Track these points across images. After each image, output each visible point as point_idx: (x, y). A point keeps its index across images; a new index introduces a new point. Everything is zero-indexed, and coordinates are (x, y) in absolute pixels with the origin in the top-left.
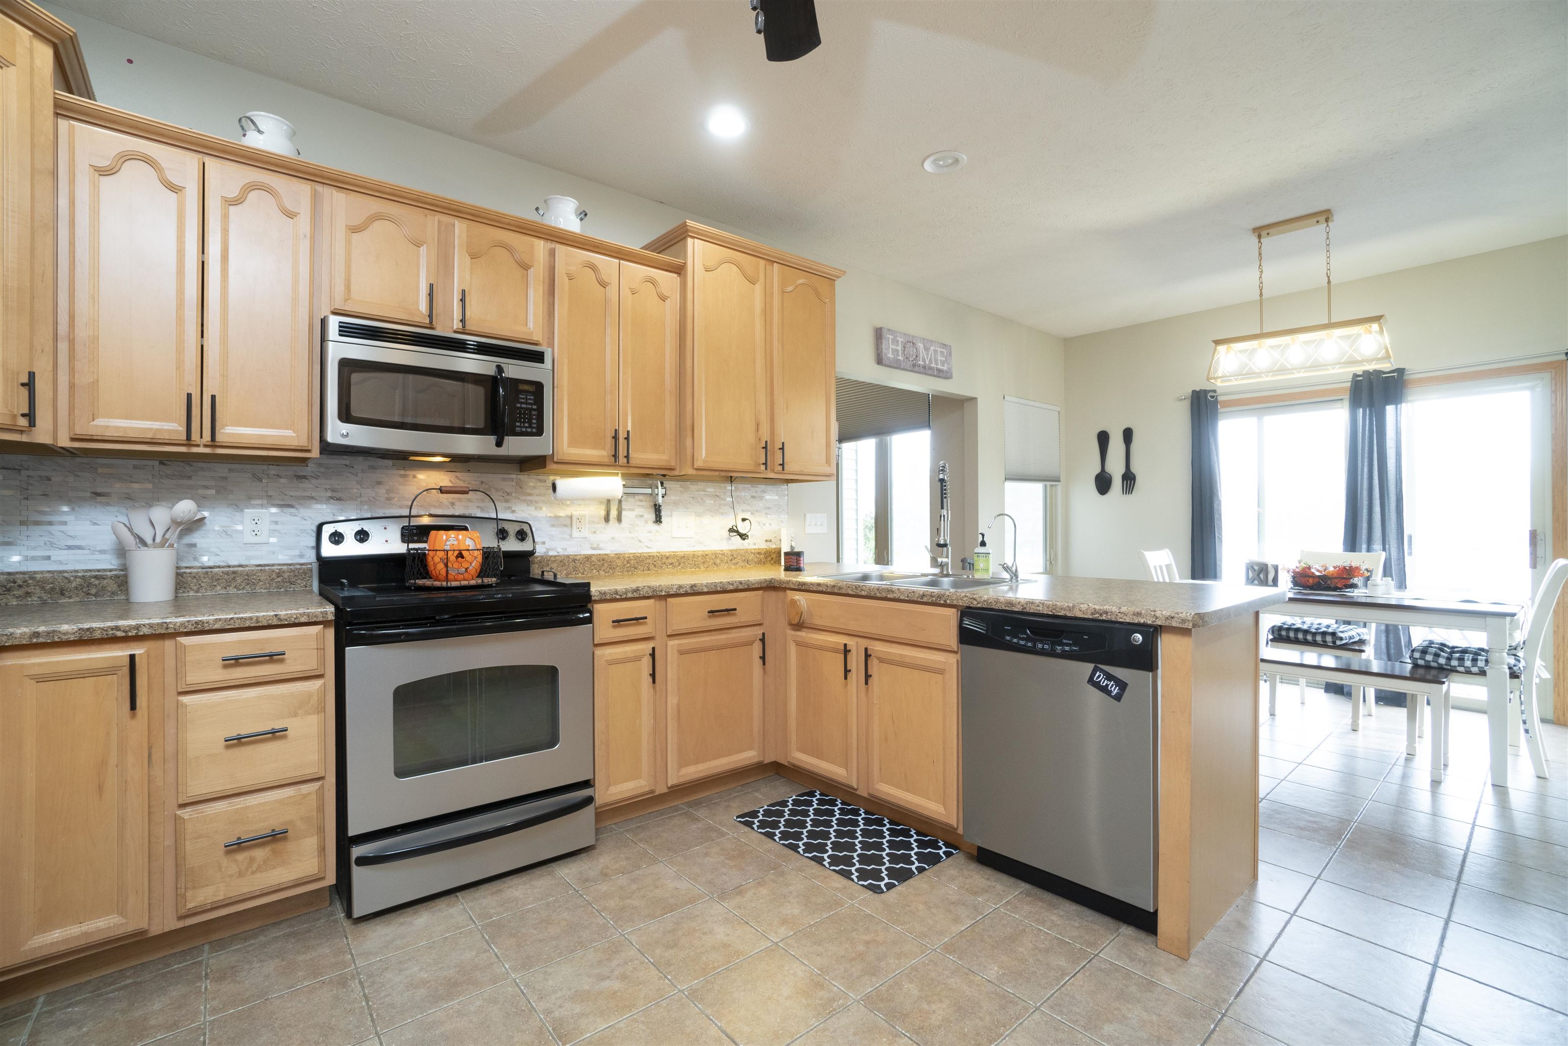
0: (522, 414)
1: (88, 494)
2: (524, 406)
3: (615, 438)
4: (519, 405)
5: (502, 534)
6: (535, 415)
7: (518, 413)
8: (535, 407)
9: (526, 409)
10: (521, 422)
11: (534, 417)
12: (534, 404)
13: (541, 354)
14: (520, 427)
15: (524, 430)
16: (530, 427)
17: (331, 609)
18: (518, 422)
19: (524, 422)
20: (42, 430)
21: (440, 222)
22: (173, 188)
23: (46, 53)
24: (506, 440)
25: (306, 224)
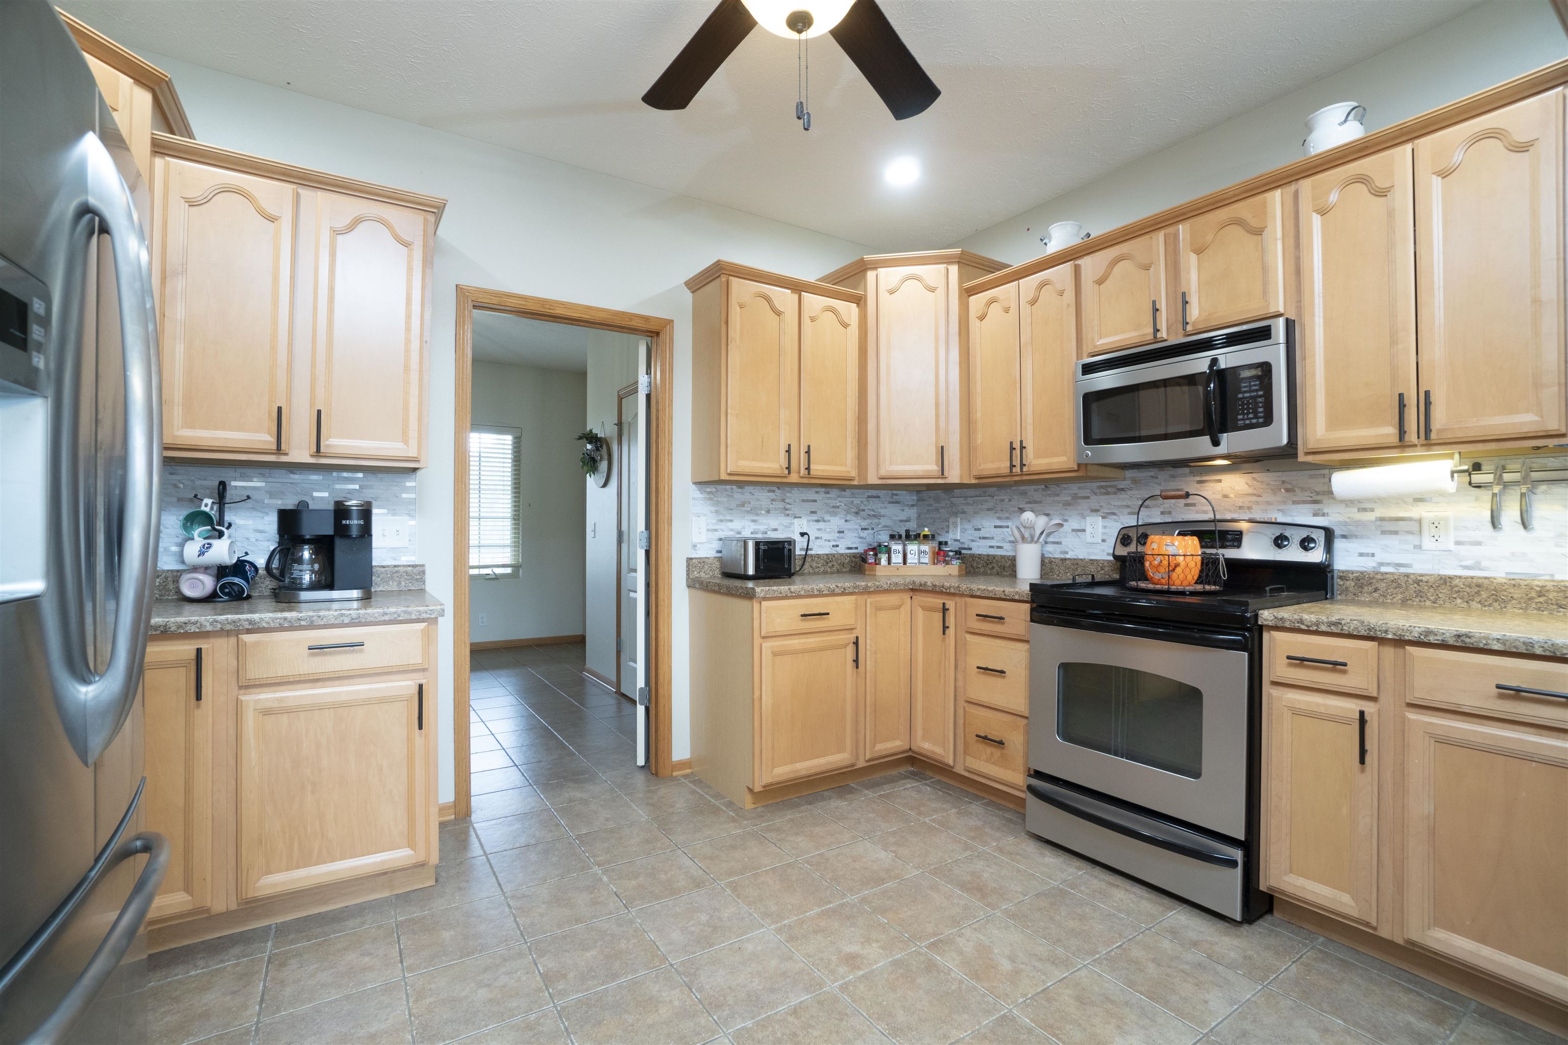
0: (1245, 404)
1: (1017, 509)
2: (1247, 395)
4: (1240, 396)
5: (1280, 542)
6: (1261, 402)
7: (1240, 405)
8: (1261, 393)
9: (1251, 397)
10: (1243, 414)
11: (1261, 405)
12: (1259, 390)
13: (1267, 328)
14: (1243, 419)
15: (1247, 422)
16: (1256, 417)
18: (1240, 414)
19: (1248, 413)
20: (954, 476)
21: (1165, 235)
22: (1007, 310)
23: (954, 269)
24: (1224, 437)
25: (1070, 296)
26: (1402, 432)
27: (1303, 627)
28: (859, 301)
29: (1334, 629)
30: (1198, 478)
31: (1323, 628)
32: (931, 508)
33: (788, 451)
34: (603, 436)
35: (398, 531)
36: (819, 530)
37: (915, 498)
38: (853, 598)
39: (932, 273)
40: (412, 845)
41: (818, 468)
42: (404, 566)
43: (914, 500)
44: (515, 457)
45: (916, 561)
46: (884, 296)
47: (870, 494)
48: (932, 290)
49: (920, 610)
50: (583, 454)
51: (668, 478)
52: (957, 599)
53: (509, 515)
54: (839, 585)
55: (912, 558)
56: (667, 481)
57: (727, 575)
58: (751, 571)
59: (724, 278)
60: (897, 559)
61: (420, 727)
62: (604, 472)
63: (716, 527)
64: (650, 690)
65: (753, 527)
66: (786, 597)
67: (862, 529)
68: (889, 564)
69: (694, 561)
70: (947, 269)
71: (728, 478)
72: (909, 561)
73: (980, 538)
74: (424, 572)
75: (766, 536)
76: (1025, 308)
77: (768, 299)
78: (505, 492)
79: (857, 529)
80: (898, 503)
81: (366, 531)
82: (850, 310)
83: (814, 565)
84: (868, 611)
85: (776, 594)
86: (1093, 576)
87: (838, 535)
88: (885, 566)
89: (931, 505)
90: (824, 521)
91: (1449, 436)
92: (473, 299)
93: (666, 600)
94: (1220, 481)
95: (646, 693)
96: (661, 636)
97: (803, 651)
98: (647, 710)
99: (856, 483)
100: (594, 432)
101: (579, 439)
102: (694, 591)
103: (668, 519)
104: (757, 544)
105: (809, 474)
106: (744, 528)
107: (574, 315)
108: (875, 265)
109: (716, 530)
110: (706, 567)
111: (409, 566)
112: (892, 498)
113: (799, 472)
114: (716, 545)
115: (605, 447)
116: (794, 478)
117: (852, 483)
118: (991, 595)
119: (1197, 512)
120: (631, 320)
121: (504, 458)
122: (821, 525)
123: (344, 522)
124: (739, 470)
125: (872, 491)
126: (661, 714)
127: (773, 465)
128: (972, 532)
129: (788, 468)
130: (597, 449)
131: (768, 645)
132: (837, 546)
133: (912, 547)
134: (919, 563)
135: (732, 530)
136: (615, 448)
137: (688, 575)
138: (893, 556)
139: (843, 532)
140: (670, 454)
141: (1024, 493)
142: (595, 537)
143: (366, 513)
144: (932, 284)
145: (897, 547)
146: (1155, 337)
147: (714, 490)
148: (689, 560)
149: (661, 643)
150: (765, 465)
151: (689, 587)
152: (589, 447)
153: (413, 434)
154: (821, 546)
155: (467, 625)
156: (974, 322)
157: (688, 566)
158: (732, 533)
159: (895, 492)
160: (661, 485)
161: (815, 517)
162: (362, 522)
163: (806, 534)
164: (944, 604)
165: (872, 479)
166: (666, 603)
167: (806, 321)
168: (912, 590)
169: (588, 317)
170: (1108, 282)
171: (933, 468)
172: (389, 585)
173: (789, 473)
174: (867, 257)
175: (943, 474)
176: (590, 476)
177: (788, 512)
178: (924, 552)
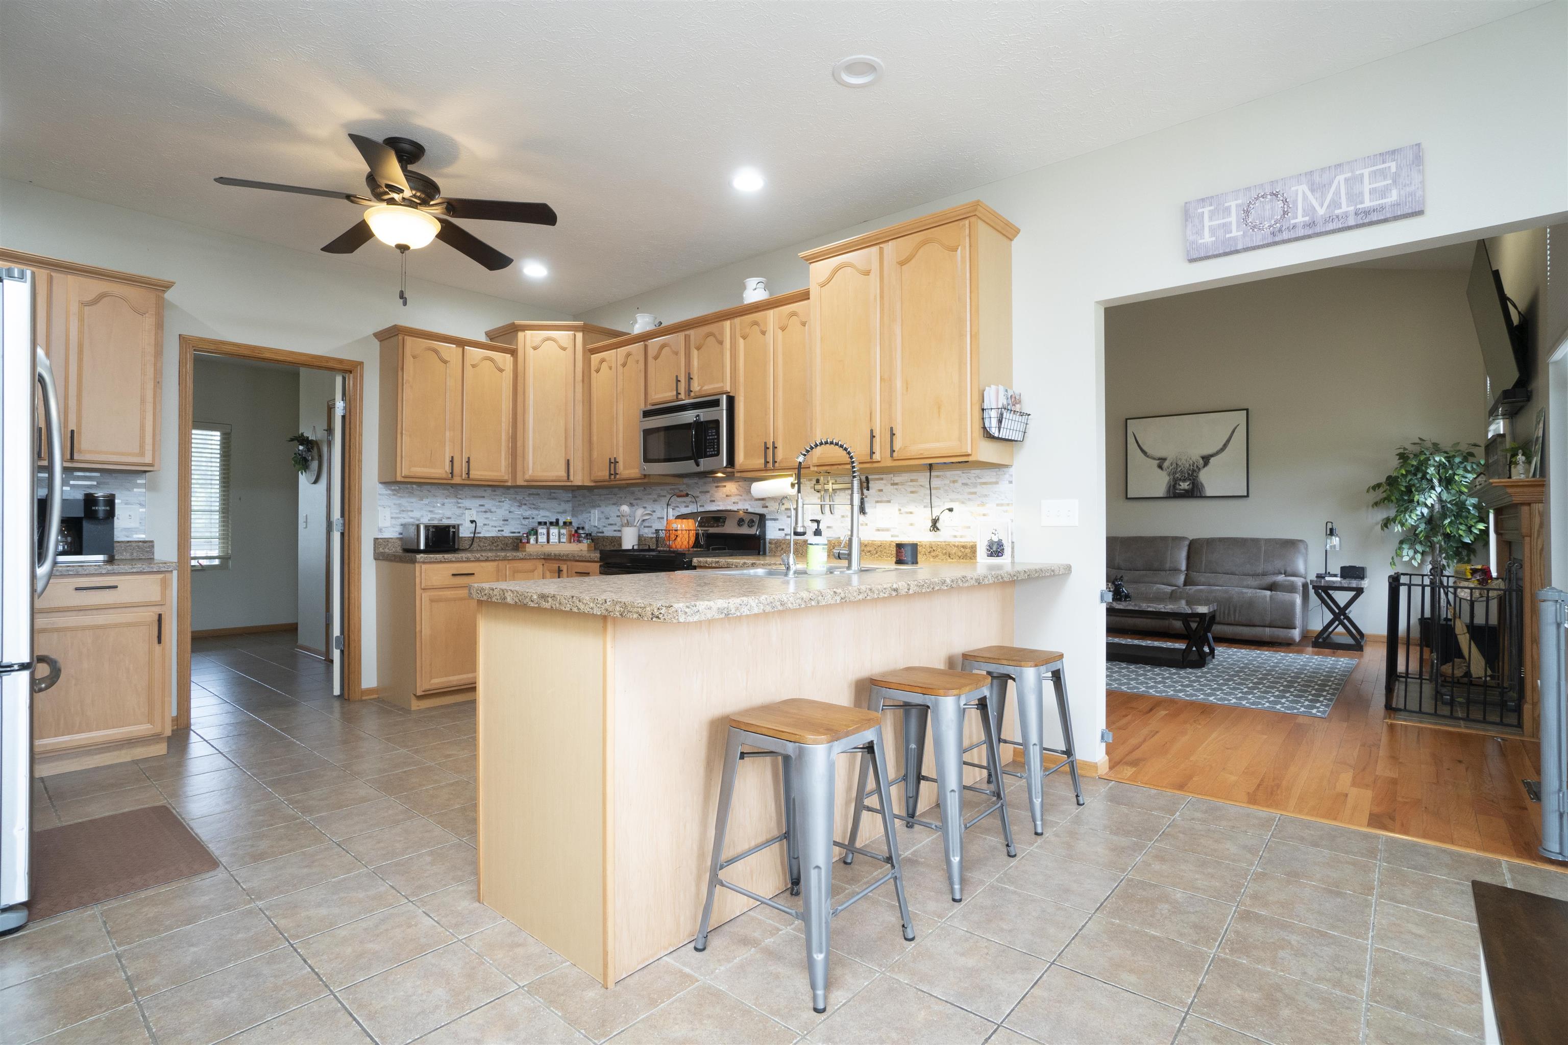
0: (710, 443)
2: (711, 437)
3: (767, 448)
4: (708, 437)
5: (740, 522)
6: (716, 442)
7: (707, 443)
8: (716, 437)
9: (712, 439)
10: (709, 448)
11: (716, 444)
12: (716, 435)
13: (720, 398)
14: (709, 451)
15: (711, 453)
16: (714, 451)
17: (598, 555)
18: (707, 448)
19: (711, 448)
20: (578, 479)
21: (685, 335)
22: (610, 368)
23: (579, 335)
24: (702, 461)
25: (642, 365)
26: (767, 462)
27: (707, 565)
28: (513, 353)
29: (717, 566)
30: (716, 485)
31: (714, 565)
32: (580, 503)
33: (452, 461)
34: (315, 439)
35: (130, 516)
36: (486, 518)
37: (571, 495)
38: (495, 563)
39: (563, 336)
40: (150, 721)
41: (474, 474)
42: (136, 541)
43: (569, 497)
44: (224, 452)
45: (557, 541)
46: (530, 352)
47: (531, 492)
48: (564, 349)
49: (548, 572)
50: (295, 454)
51: (359, 479)
52: (569, 563)
53: (217, 508)
54: (483, 555)
55: (553, 539)
56: (357, 481)
57: (407, 550)
58: (422, 547)
59: (400, 337)
60: (542, 539)
61: (159, 642)
62: (315, 470)
63: (400, 516)
64: (344, 638)
65: (430, 516)
66: (441, 562)
67: (524, 518)
68: (537, 543)
69: (379, 540)
70: (575, 335)
71: (403, 480)
72: (551, 541)
73: (609, 525)
74: (153, 546)
75: (441, 522)
76: (620, 368)
77: (436, 351)
78: (213, 486)
79: (519, 518)
80: (556, 499)
81: (111, 514)
82: (505, 360)
83: (482, 544)
84: (507, 573)
85: (432, 560)
86: (649, 546)
87: (503, 522)
88: (533, 544)
89: (580, 501)
90: (491, 512)
91: (784, 465)
92: (193, 345)
93: (357, 570)
94: (725, 486)
95: (342, 640)
96: (352, 595)
97: (455, 600)
98: (342, 652)
99: (509, 484)
100: (305, 435)
101: (289, 441)
102: (380, 562)
103: (358, 509)
104: (427, 527)
105: (469, 477)
106: (422, 516)
107: (278, 358)
108: (524, 328)
109: (398, 518)
110: (390, 545)
111: (140, 541)
112: (550, 495)
113: (462, 476)
114: (399, 529)
115: (315, 449)
116: (457, 480)
117: (506, 484)
118: (584, 559)
119: (716, 506)
120: (327, 362)
121: (212, 453)
122: (488, 515)
123: (93, 508)
124: (412, 474)
125: (534, 490)
126: (352, 654)
127: (440, 470)
128: (604, 520)
129: (452, 473)
130: (309, 450)
131: (426, 596)
132: (502, 531)
133: (554, 531)
134: (559, 542)
135: (412, 518)
136: (325, 449)
137: (375, 550)
138: (539, 537)
139: (507, 520)
140: (360, 461)
141: (633, 493)
142: (306, 527)
143: (110, 501)
144: (565, 345)
145: (542, 530)
146: (677, 398)
147: (397, 488)
148: (376, 539)
149: (352, 601)
150: (433, 471)
151: (375, 559)
152: (301, 448)
153: (148, 447)
154: (488, 531)
155: (189, 585)
156: (594, 374)
157: (374, 544)
158: (412, 520)
159: (552, 491)
160: (352, 484)
161: (483, 509)
162: (108, 508)
163: (474, 521)
164: (559, 567)
165: (520, 482)
166: (356, 572)
167: (468, 369)
168: (544, 559)
169: (291, 359)
170: (659, 359)
171: (562, 473)
172: (123, 555)
173: (452, 477)
174: (517, 322)
175: (568, 478)
176: (302, 474)
177: (459, 505)
178: (563, 534)
